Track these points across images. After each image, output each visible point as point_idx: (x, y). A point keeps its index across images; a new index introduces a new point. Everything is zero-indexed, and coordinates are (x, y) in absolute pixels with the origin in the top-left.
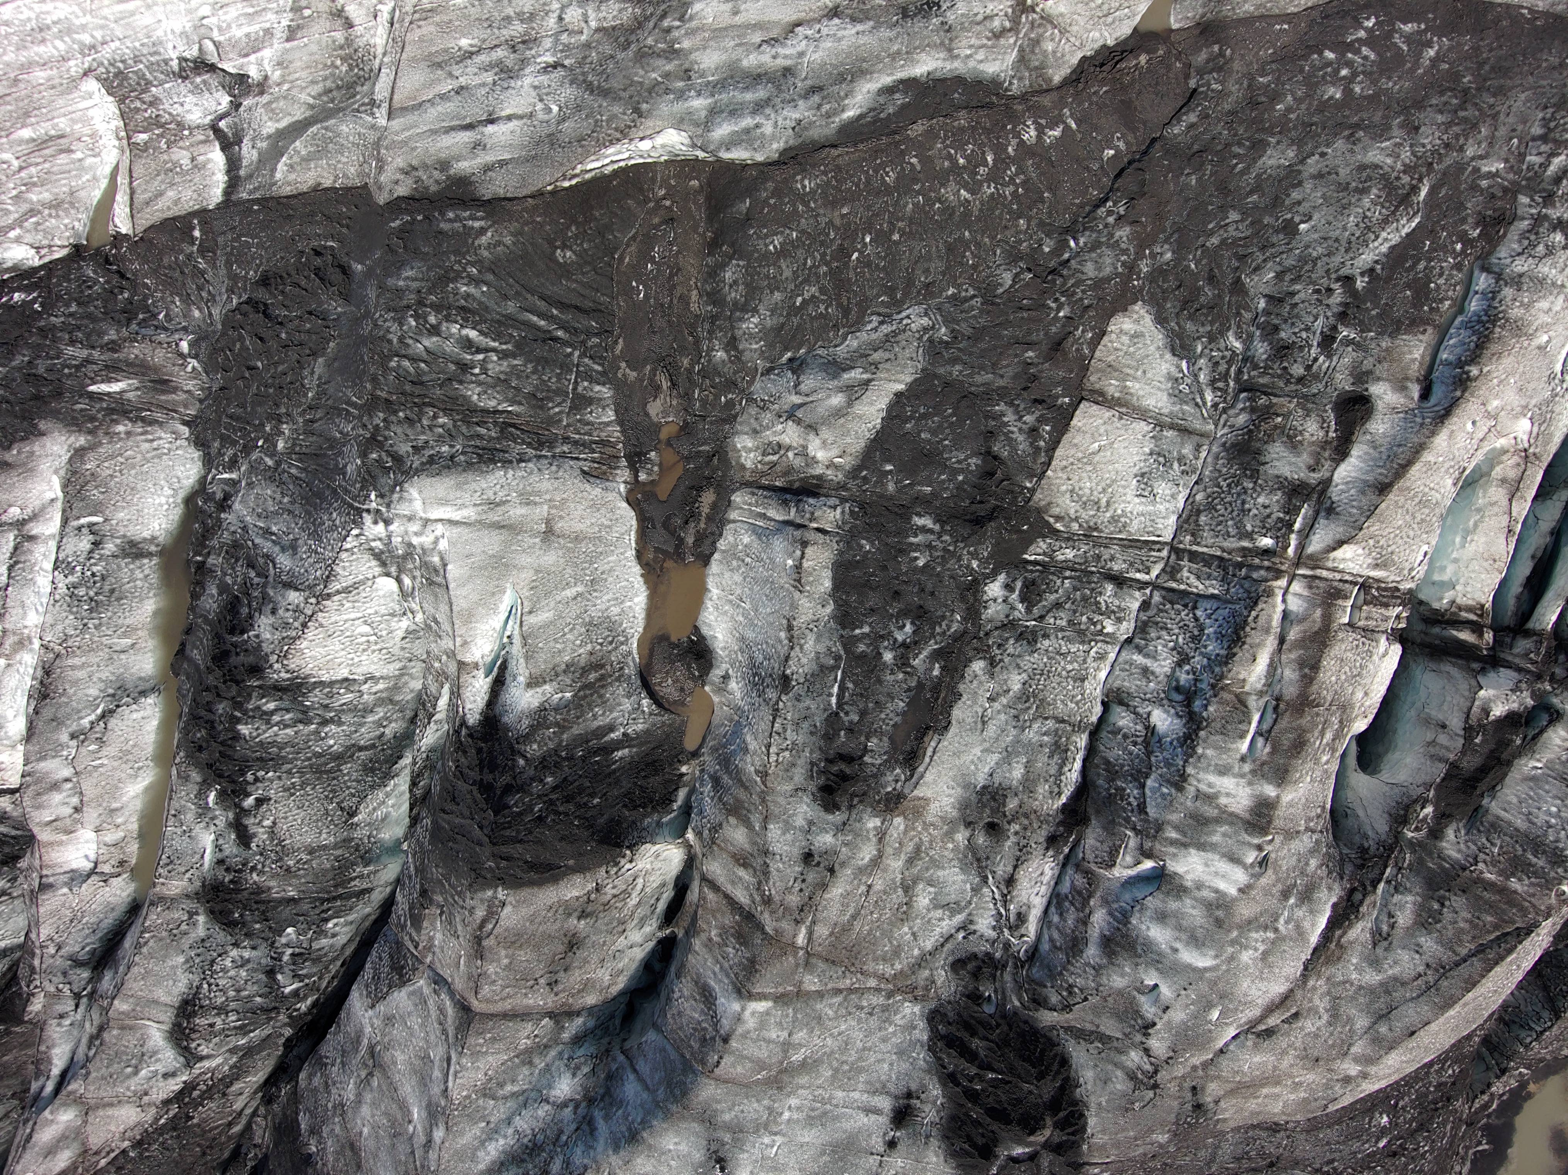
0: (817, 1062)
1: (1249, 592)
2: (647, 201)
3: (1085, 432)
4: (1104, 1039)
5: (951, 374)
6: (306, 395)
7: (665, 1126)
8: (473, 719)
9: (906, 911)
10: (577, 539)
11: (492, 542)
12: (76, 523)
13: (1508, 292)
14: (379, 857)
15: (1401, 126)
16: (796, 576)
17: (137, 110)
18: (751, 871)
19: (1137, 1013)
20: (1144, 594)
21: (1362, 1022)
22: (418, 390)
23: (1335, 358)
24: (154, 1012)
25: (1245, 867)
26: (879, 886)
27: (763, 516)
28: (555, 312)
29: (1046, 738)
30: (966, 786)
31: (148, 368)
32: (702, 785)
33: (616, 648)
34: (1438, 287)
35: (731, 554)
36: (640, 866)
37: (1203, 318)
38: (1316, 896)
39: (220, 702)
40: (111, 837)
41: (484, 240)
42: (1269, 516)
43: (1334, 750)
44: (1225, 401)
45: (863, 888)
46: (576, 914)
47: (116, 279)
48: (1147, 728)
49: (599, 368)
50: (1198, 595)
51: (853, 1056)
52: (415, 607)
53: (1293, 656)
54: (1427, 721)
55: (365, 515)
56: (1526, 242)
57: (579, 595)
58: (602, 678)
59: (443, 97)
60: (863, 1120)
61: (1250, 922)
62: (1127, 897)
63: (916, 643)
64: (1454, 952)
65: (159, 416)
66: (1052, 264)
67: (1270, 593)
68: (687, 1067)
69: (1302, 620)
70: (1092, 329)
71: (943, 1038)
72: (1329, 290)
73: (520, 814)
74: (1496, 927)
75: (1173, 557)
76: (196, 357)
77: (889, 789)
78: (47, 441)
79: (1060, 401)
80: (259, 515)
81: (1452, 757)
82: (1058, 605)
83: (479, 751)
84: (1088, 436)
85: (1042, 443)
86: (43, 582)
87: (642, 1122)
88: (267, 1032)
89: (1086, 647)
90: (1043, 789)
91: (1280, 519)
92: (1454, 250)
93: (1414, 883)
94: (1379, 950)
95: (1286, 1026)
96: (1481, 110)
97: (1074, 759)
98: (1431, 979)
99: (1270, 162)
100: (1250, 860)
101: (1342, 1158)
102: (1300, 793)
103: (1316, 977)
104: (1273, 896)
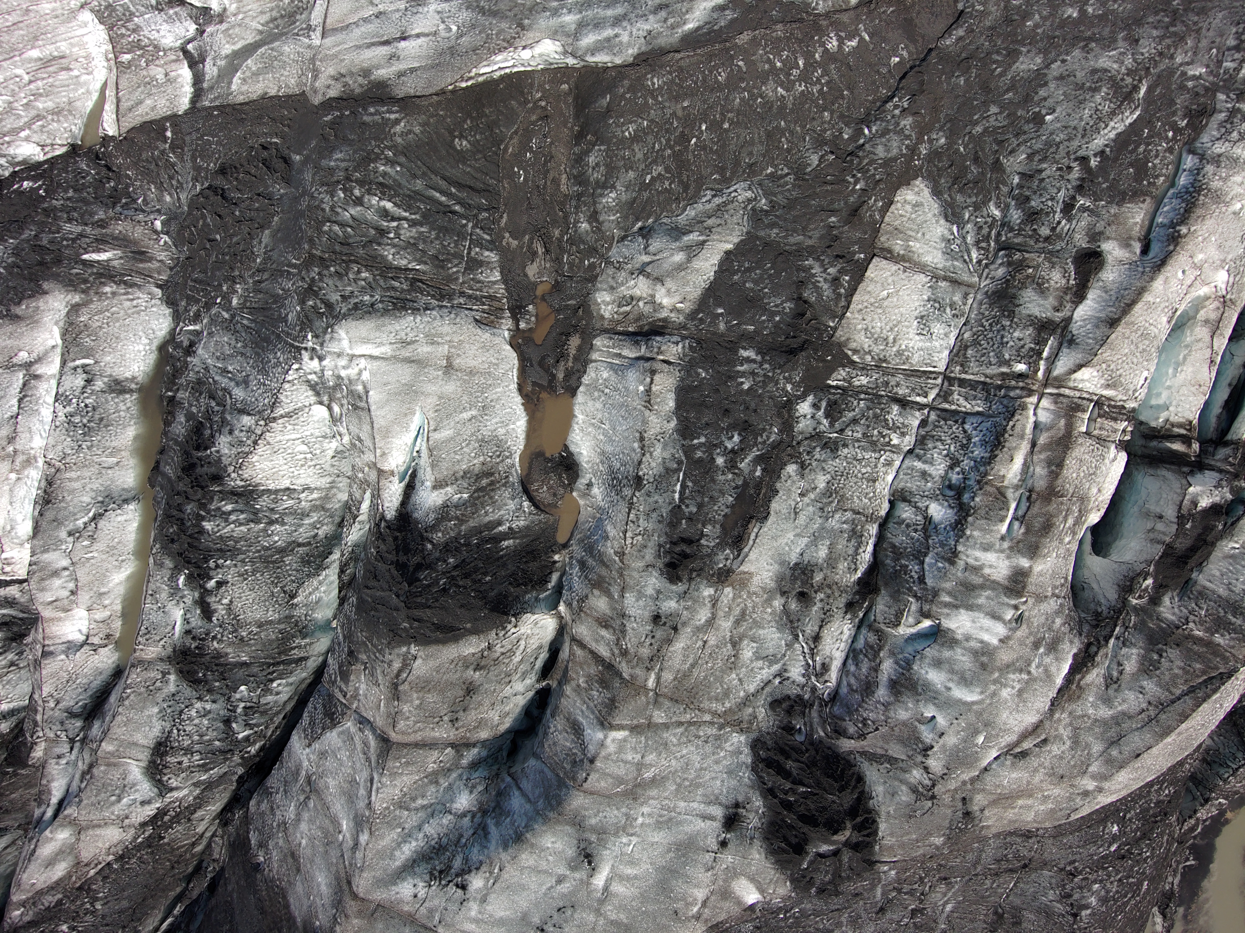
0: (664, 779)
1: (1007, 407)
2: (526, 102)
3: (876, 282)
4: (892, 760)
5: (769, 236)
6: (255, 261)
7: (544, 828)
8: (390, 514)
9: (733, 662)
10: (472, 373)
11: (405, 373)
12: (72, 364)
13: (1209, 169)
14: (313, 632)
15: (1125, 39)
16: (647, 398)
17: (123, 35)
18: (611, 631)
19: (918, 739)
20: (923, 414)
21: (1097, 747)
22: (345, 250)
23: (1074, 222)
24: (134, 752)
25: (1004, 622)
26: (712, 641)
27: (619, 355)
28: (453, 190)
29: (845, 526)
30: (782, 563)
31: (130, 241)
32: (571, 568)
33: (503, 461)
34: (1155, 166)
35: (593, 387)
36: (522, 631)
37: (969, 191)
38: (1061, 647)
39: (189, 504)
40: (100, 615)
41: (398, 129)
42: (1023, 347)
43: (1074, 533)
44: (987, 258)
45: (700, 643)
46: (472, 667)
47: (104, 171)
48: (925, 518)
49: (488, 237)
50: (966, 413)
51: (692, 774)
52: (343, 430)
53: (1043, 456)
54: (1147, 515)
55: (303, 352)
56: (1223, 130)
57: (473, 417)
58: (492, 483)
59: (365, 20)
60: (701, 825)
61: (1008, 666)
62: (910, 649)
63: (742, 450)
64: (1170, 692)
65: (138, 280)
66: (850, 148)
67: (1024, 407)
68: (561, 784)
69: (1049, 428)
70: (883, 199)
71: (763, 760)
72: (1069, 168)
73: (429, 586)
74: (1204, 672)
75: (946, 384)
76: (167, 233)
77: (721, 565)
78: (49, 298)
79: (857, 257)
80: (218, 358)
81: (1168, 539)
82: (855, 421)
83: (396, 539)
84: (879, 285)
85: (842, 291)
86: (46, 413)
87: (526, 826)
88: (224, 770)
89: (877, 455)
90: (842, 566)
91: (1032, 349)
92: (1167, 137)
93: (1138, 639)
94: (1111, 692)
95: (1037, 749)
96: (1187, 26)
97: (867, 543)
98: (1152, 713)
99: (1022, 67)
100: (1008, 617)
101: (1082, 860)
102: (1048, 565)
103: (1062, 711)
104: (1026, 647)
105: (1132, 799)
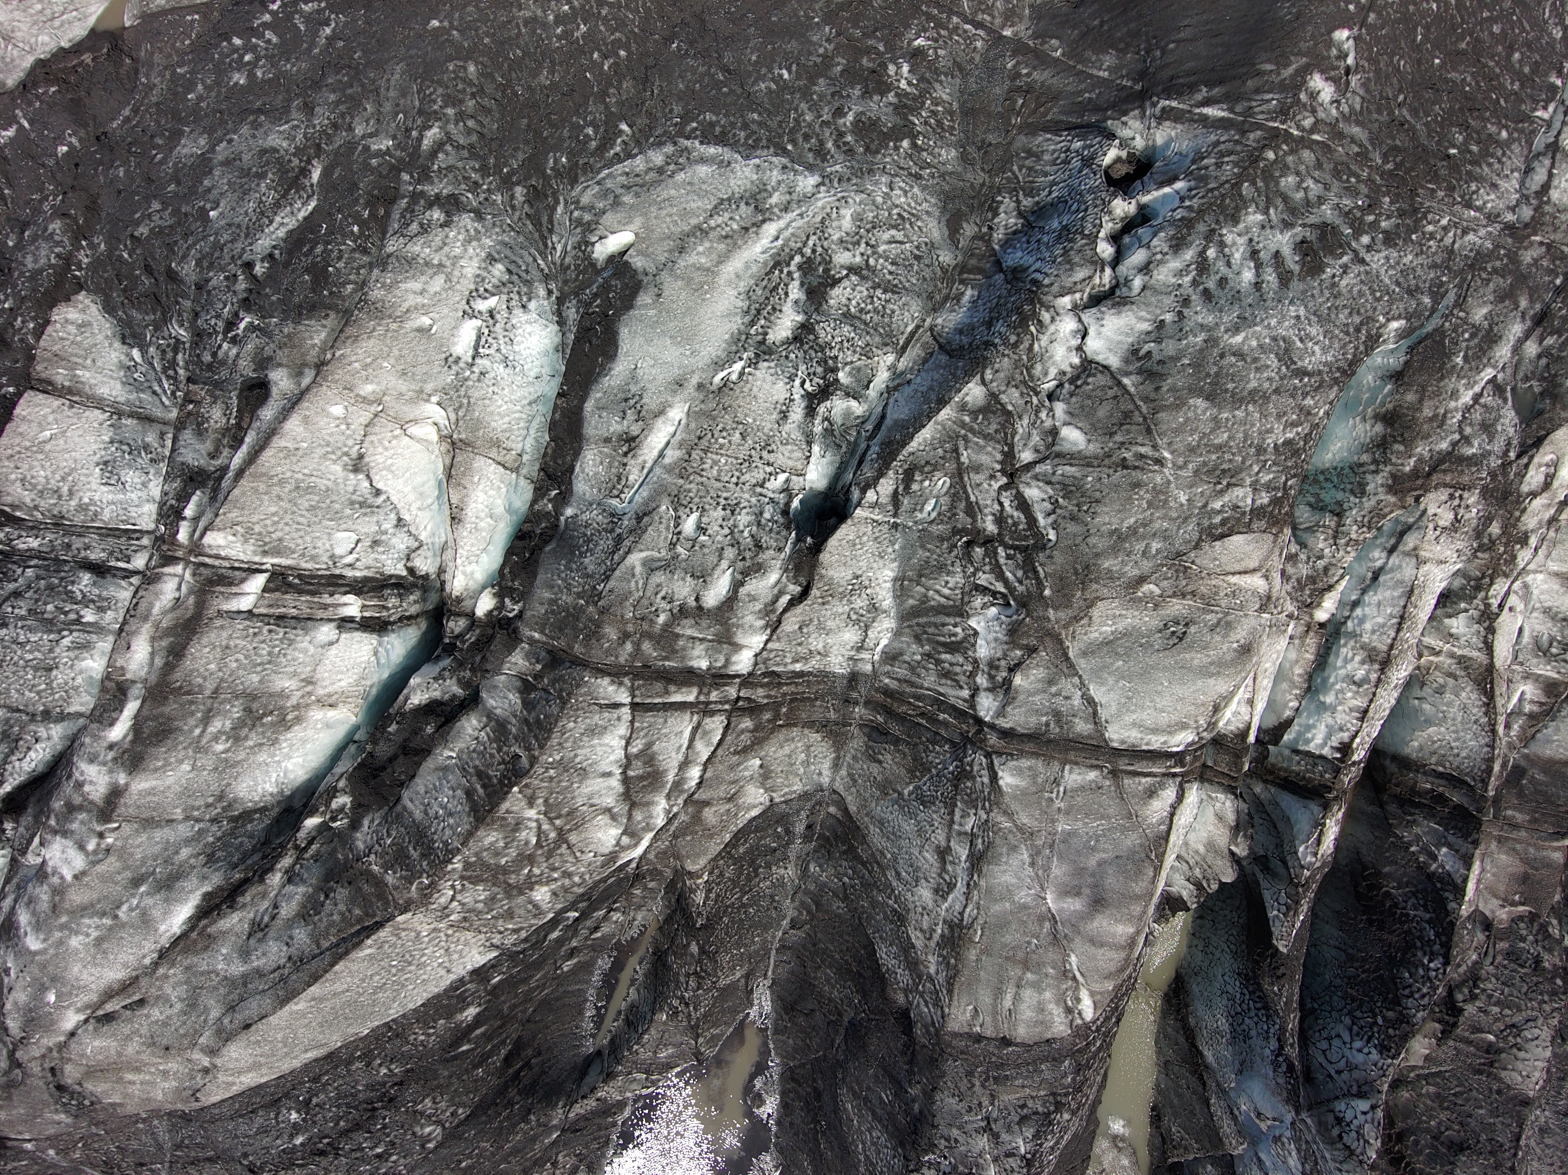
3: (31, 421)
13: (376, 274)
15: (299, 109)
21: (215, 1014)
25: (87, 854)
34: (338, 271)
37: (145, 307)
38: (179, 884)
44: (179, 389)
53: (164, 643)
56: (403, 221)
61: (84, 909)
64: (317, 945)
67: (152, 580)
69: (177, 607)
70: (35, 319)
72: (236, 277)
74: (360, 920)
82: (17, 594)
84: (34, 425)
91: (172, 506)
92: (352, 232)
93: (313, 874)
94: (252, 941)
95: (128, 1012)
96: (363, 86)
97: (29, 749)
98: (286, 971)
99: (184, 151)
100: (91, 847)
101: (255, 1153)
102: (170, 781)
103: (173, 965)
104: (116, 883)
105: (316, 1080)
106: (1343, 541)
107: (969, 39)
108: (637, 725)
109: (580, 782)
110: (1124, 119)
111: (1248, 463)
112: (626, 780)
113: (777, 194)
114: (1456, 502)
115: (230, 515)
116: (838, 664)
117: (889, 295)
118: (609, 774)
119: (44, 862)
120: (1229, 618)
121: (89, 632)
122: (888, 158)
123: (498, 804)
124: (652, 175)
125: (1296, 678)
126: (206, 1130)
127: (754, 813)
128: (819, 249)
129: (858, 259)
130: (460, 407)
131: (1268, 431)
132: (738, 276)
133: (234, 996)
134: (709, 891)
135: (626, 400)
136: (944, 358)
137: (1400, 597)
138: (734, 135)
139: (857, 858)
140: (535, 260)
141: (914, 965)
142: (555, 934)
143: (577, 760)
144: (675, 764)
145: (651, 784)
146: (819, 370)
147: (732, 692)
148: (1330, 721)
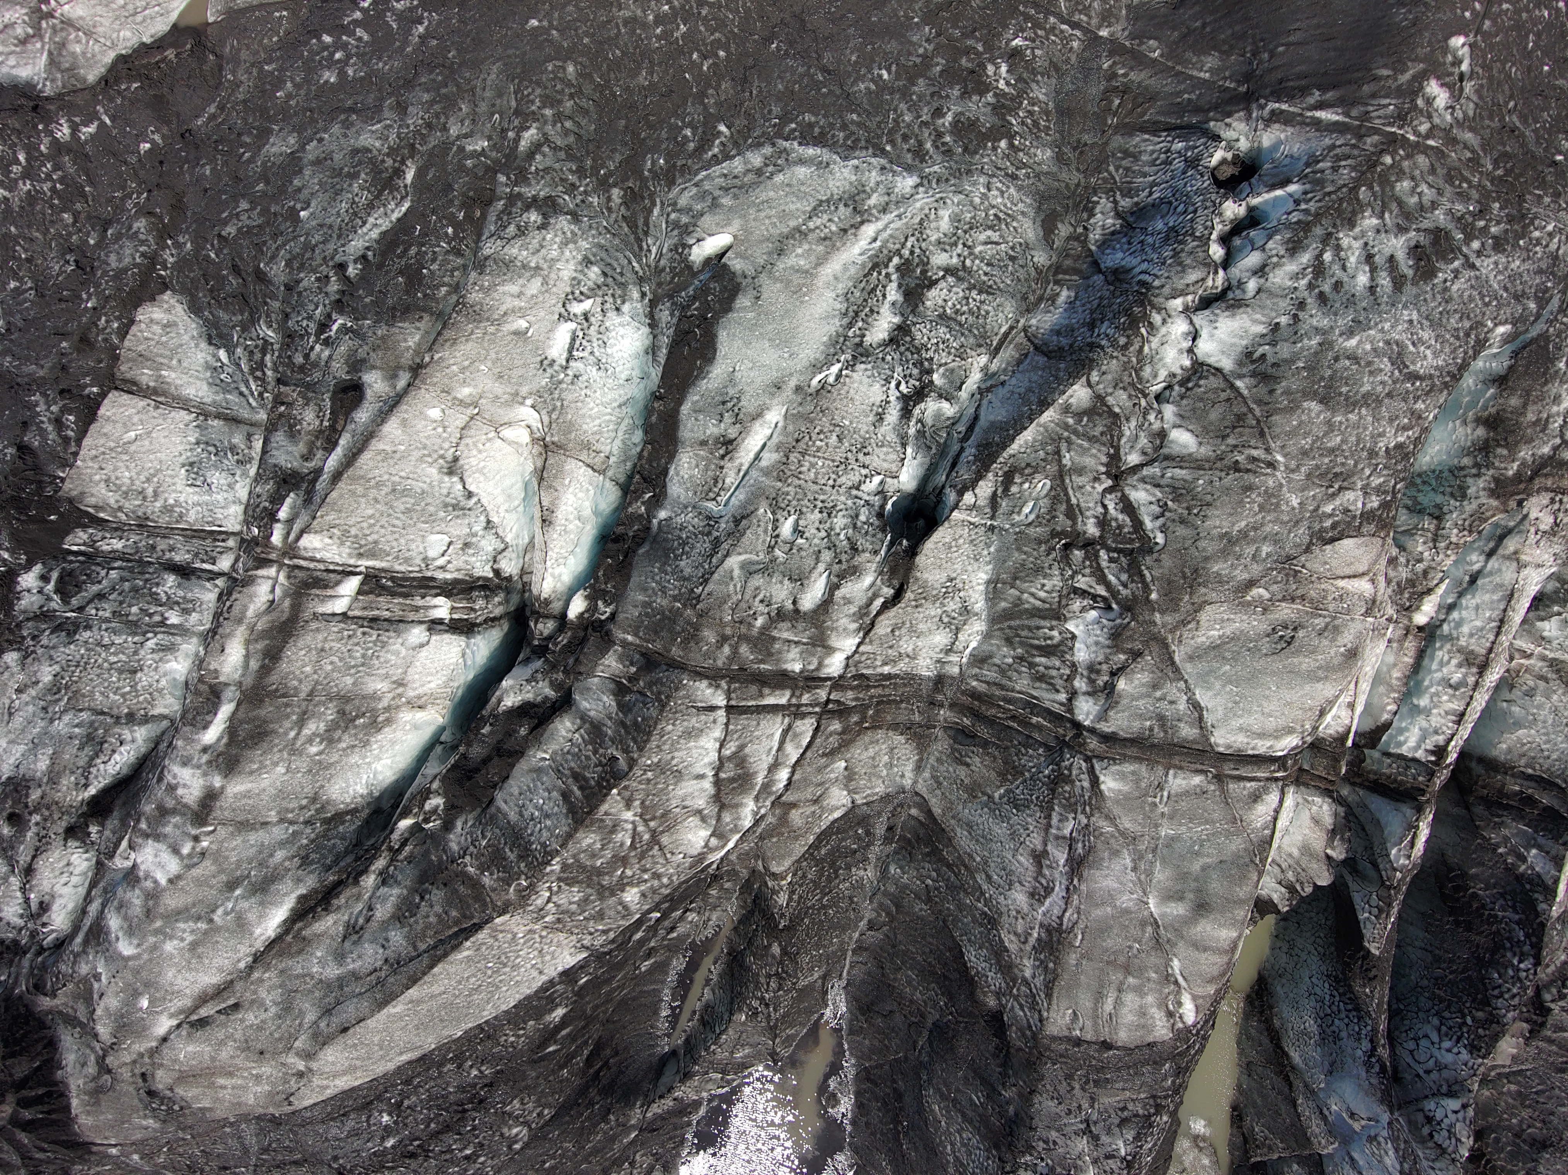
3: (116, 422)
13: (473, 275)
15: (391, 108)
19: (92, 1000)
20: (215, 585)
21: (310, 1017)
23: (334, 347)
25: (182, 858)
29: (77, 730)
34: (432, 273)
37: (232, 307)
38: (274, 887)
44: (266, 391)
53: (259, 646)
56: (500, 223)
61: (179, 913)
64: (414, 947)
66: (96, 257)
70: (118, 319)
72: (328, 278)
74: (456, 923)
79: (87, 391)
82: (101, 596)
84: (119, 426)
85: (70, 433)
89: (136, 639)
90: (68, 781)
91: (265, 508)
92: (446, 234)
93: (407, 876)
94: (347, 944)
95: (223, 1017)
96: (458, 86)
97: (114, 751)
98: (383, 974)
99: (274, 150)
100: (186, 850)
101: (345, 1155)
102: (265, 784)
103: (268, 968)
104: (211, 887)
105: (408, 1082)
106: (1443, 545)
107: (1066, 39)
108: (731, 727)
109: (676, 784)
110: (1228, 120)
111: (1360, 466)
112: (718, 782)
113: (875, 195)
114: (1556, 506)
115: (327, 518)
116: (925, 667)
117: (984, 296)
118: (701, 777)
119: (135, 866)
120: (1336, 622)
121: (173, 634)
122: (986, 159)
123: (597, 807)
124: (750, 177)
125: (1394, 682)
126: (295, 1134)
127: (837, 814)
128: (917, 251)
129: (955, 260)
130: (554, 410)
131: (1381, 435)
132: (836, 278)
133: (330, 999)
134: (793, 892)
135: (724, 403)
136: (1041, 360)
137: (1499, 601)
138: (833, 136)
139: (942, 860)
140: (630, 263)
141: (1007, 968)
142: (639, 935)
143: (674, 762)
144: (765, 766)
145: (741, 785)
146: (915, 372)
147: (822, 694)
148: (1424, 724)
